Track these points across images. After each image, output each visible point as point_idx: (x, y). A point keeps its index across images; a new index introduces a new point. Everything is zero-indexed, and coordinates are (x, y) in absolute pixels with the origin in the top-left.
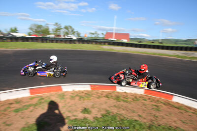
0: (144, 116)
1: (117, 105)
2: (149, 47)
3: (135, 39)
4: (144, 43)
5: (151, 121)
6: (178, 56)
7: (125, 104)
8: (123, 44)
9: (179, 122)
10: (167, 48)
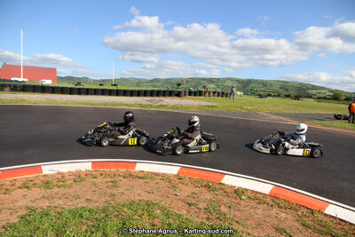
0: (95, 198)
1: (46, 195)
2: (95, 92)
3: (69, 79)
4: (86, 86)
5: (107, 202)
6: (141, 105)
7: (62, 191)
8: (44, 89)
9: (143, 194)
10: (125, 93)
